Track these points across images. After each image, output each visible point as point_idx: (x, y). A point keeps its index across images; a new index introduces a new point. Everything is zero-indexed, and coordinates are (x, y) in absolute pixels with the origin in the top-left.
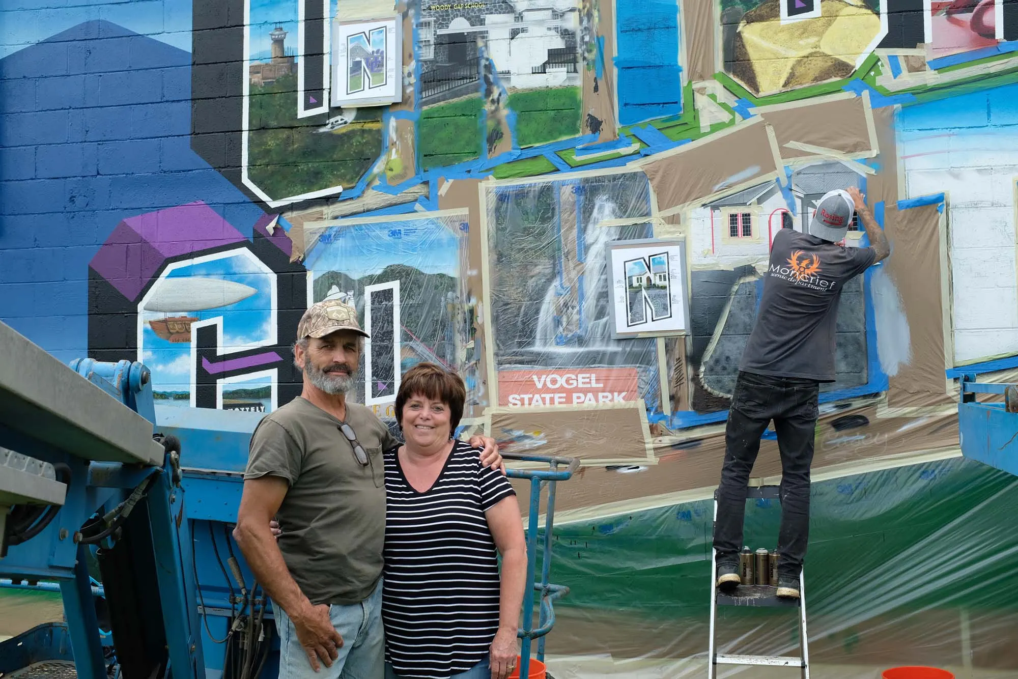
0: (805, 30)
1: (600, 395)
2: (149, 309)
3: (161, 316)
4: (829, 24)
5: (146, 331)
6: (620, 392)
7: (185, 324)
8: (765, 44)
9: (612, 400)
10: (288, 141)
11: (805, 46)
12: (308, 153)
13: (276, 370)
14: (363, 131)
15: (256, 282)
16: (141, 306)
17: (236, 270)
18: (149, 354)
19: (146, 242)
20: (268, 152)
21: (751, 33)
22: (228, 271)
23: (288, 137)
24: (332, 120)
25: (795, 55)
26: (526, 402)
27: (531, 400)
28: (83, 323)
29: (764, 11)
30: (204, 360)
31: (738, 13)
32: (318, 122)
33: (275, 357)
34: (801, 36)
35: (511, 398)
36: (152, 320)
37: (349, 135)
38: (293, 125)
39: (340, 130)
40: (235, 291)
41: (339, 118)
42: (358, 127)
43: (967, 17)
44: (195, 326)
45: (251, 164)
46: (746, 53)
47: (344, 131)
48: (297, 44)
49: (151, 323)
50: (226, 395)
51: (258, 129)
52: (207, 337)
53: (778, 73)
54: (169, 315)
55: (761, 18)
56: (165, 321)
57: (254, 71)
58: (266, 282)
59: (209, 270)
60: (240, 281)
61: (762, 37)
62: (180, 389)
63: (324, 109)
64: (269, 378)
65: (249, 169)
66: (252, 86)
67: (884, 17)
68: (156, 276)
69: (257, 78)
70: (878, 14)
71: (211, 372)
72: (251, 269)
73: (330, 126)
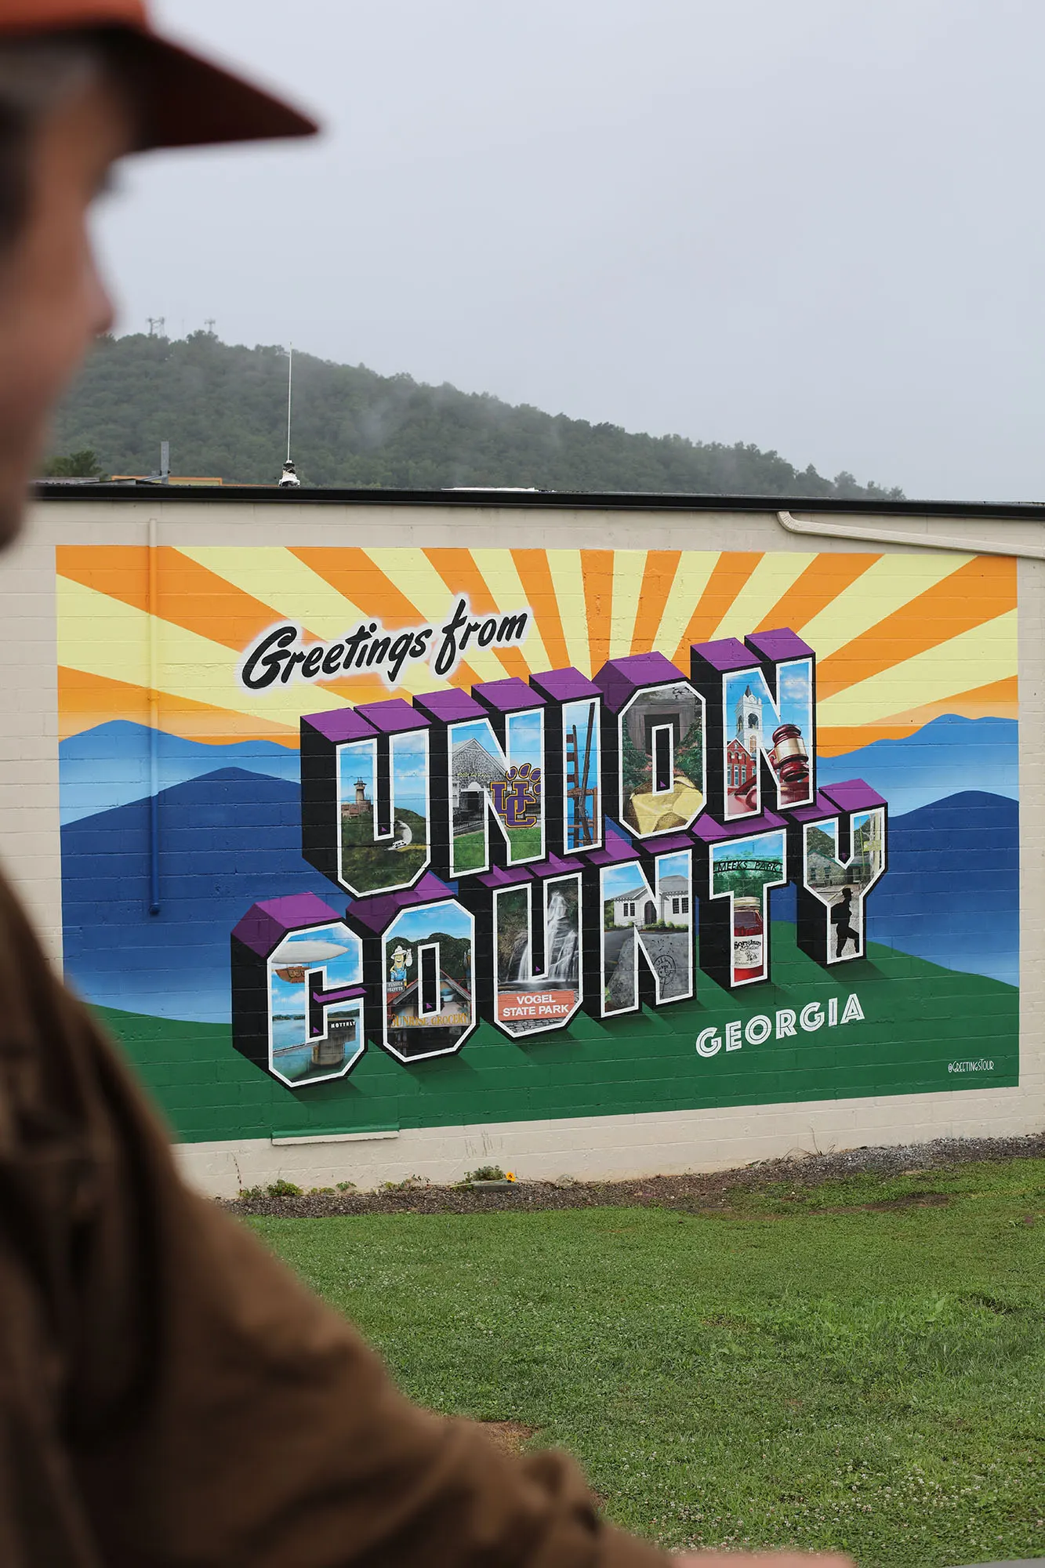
0: (665, 799)
1: (554, 1007)
2: (274, 962)
3: (284, 966)
4: (678, 797)
5: (273, 976)
6: (564, 1005)
7: (301, 971)
8: (646, 808)
9: (560, 1010)
10: (368, 855)
11: (664, 809)
12: (380, 863)
13: (362, 999)
14: (417, 850)
15: (349, 944)
16: (269, 960)
17: (335, 936)
18: (276, 991)
19: (272, 918)
20: (355, 862)
21: (637, 800)
22: (330, 938)
23: (368, 853)
24: (396, 843)
25: (660, 814)
26: (513, 1012)
27: (516, 1011)
28: (230, 969)
29: (645, 788)
30: (315, 995)
31: (630, 788)
32: (389, 842)
33: (361, 991)
34: (662, 804)
35: (504, 1011)
36: (277, 969)
37: (408, 853)
38: (373, 845)
39: (402, 849)
40: (334, 949)
41: (401, 841)
42: (413, 847)
43: (744, 797)
44: (307, 973)
45: (344, 868)
46: (634, 812)
47: (404, 850)
48: (372, 792)
49: (276, 971)
50: (329, 1016)
51: (348, 847)
52: (316, 979)
53: (651, 824)
54: (290, 966)
55: (642, 792)
56: (287, 969)
57: (344, 808)
58: (355, 944)
59: (317, 937)
60: (338, 943)
61: (643, 803)
62: (298, 1013)
63: (391, 835)
64: (358, 1004)
65: (343, 873)
66: (343, 818)
67: (705, 794)
68: (280, 940)
69: (346, 813)
70: (702, 792)
71: (319, 1002)
72: (346, 936)
73: (395, 846)
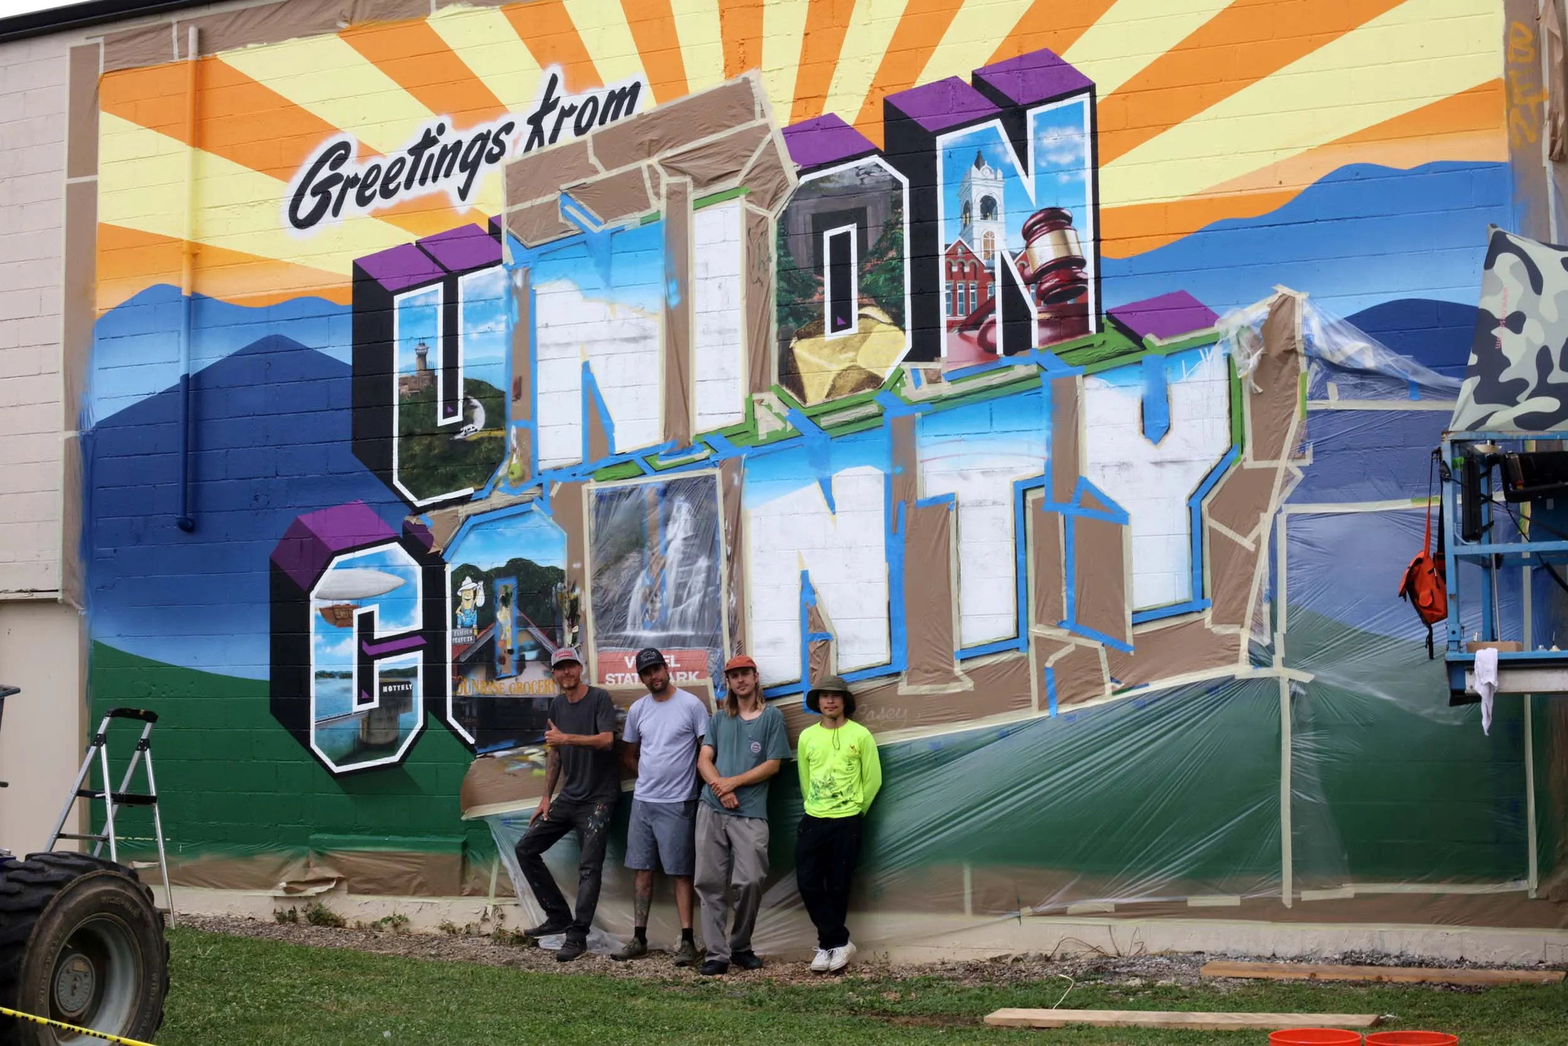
0: (844, 345)
1: (678, 674)
2: (319, 597)
3: (329, 604)
4: (864, 340)
5: (317, 617)
6: (693, 671)
7: (349, 609)
8: (814, 359)
9: (687, 678)
10: (430, 447)
11: (843, 361)
12: (446, 458)
13: (421, 652)
14: (490, 439)
15: (405, 574)
16: (312, 595)
17: (389, 562)
18: (320, 637)
19: (316, 537)
20: (413, 457)
21: (801, 349)
22: (382, 563)
23: (430, 444)
24: (465, 428)
25: (836, 368)
26: (620, 679)
27: (623, 678)
28: (266, 608)
29: (812, 328)
30: (364, 643)
31: (791, 330)
32: (455, 428)
33: (420, 640)
34: (840, 352)
35: (607, 677)
36: (322, 607)
37: (479, 442)
38: (434, 432)
39: (472, 437)
40: (389, 581)
41: (470, 426)
42: (486, 434)
43: (974, 334)
44: (356, 613)
45: (401, 467)
46: (796, 368)
47: (475, 438)
48: (436, 358)
49: (321, 610)
50: (382, 674)
51: (406, 436)
52: (367, 621)
53: (822, 385)
54: (336, 603)
55: (809, 335)
56: (332, 608)
57: (403, 382)
58: (413, 573)
59: (367, 563)
60: (392, 572)
61: (810, 352)
62: (344, 669)
63: (459, 418)
64: (415, 660)
65: (399, 472)
66: (401, 396)
67: (909, 333)
68: (325, 568)
69: (405, 389)
70: (904, 330)
71: (369, 653)
72: (400, 562)
73: (463, 433)
